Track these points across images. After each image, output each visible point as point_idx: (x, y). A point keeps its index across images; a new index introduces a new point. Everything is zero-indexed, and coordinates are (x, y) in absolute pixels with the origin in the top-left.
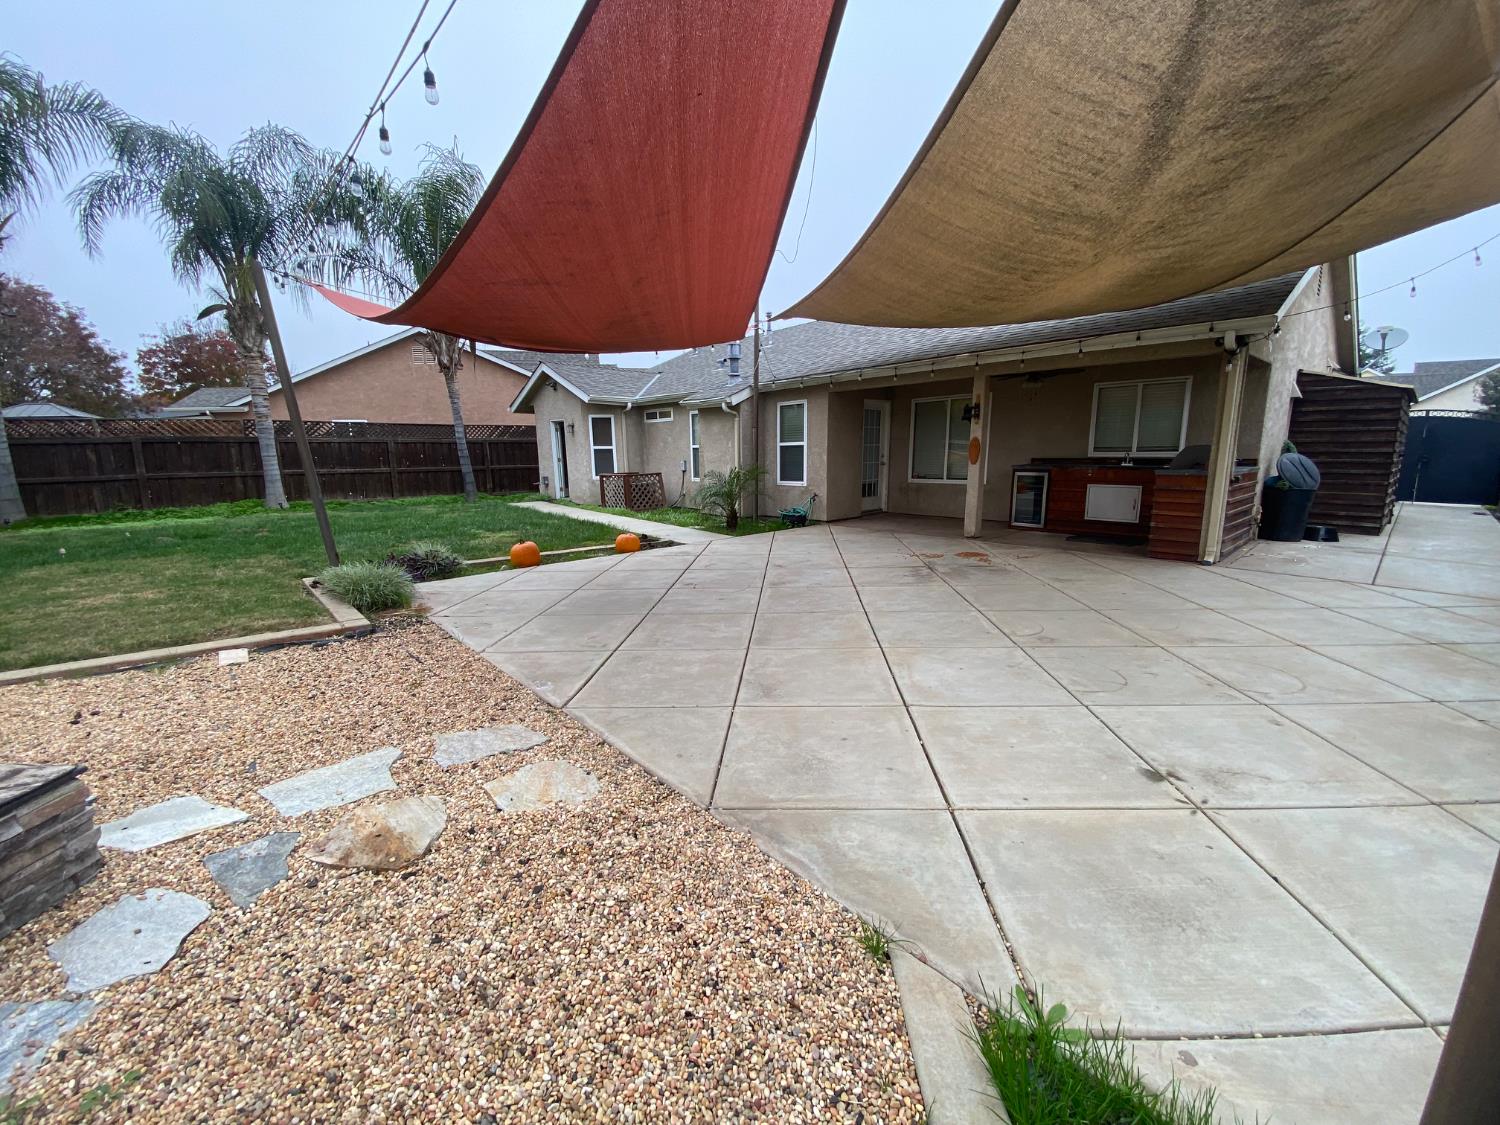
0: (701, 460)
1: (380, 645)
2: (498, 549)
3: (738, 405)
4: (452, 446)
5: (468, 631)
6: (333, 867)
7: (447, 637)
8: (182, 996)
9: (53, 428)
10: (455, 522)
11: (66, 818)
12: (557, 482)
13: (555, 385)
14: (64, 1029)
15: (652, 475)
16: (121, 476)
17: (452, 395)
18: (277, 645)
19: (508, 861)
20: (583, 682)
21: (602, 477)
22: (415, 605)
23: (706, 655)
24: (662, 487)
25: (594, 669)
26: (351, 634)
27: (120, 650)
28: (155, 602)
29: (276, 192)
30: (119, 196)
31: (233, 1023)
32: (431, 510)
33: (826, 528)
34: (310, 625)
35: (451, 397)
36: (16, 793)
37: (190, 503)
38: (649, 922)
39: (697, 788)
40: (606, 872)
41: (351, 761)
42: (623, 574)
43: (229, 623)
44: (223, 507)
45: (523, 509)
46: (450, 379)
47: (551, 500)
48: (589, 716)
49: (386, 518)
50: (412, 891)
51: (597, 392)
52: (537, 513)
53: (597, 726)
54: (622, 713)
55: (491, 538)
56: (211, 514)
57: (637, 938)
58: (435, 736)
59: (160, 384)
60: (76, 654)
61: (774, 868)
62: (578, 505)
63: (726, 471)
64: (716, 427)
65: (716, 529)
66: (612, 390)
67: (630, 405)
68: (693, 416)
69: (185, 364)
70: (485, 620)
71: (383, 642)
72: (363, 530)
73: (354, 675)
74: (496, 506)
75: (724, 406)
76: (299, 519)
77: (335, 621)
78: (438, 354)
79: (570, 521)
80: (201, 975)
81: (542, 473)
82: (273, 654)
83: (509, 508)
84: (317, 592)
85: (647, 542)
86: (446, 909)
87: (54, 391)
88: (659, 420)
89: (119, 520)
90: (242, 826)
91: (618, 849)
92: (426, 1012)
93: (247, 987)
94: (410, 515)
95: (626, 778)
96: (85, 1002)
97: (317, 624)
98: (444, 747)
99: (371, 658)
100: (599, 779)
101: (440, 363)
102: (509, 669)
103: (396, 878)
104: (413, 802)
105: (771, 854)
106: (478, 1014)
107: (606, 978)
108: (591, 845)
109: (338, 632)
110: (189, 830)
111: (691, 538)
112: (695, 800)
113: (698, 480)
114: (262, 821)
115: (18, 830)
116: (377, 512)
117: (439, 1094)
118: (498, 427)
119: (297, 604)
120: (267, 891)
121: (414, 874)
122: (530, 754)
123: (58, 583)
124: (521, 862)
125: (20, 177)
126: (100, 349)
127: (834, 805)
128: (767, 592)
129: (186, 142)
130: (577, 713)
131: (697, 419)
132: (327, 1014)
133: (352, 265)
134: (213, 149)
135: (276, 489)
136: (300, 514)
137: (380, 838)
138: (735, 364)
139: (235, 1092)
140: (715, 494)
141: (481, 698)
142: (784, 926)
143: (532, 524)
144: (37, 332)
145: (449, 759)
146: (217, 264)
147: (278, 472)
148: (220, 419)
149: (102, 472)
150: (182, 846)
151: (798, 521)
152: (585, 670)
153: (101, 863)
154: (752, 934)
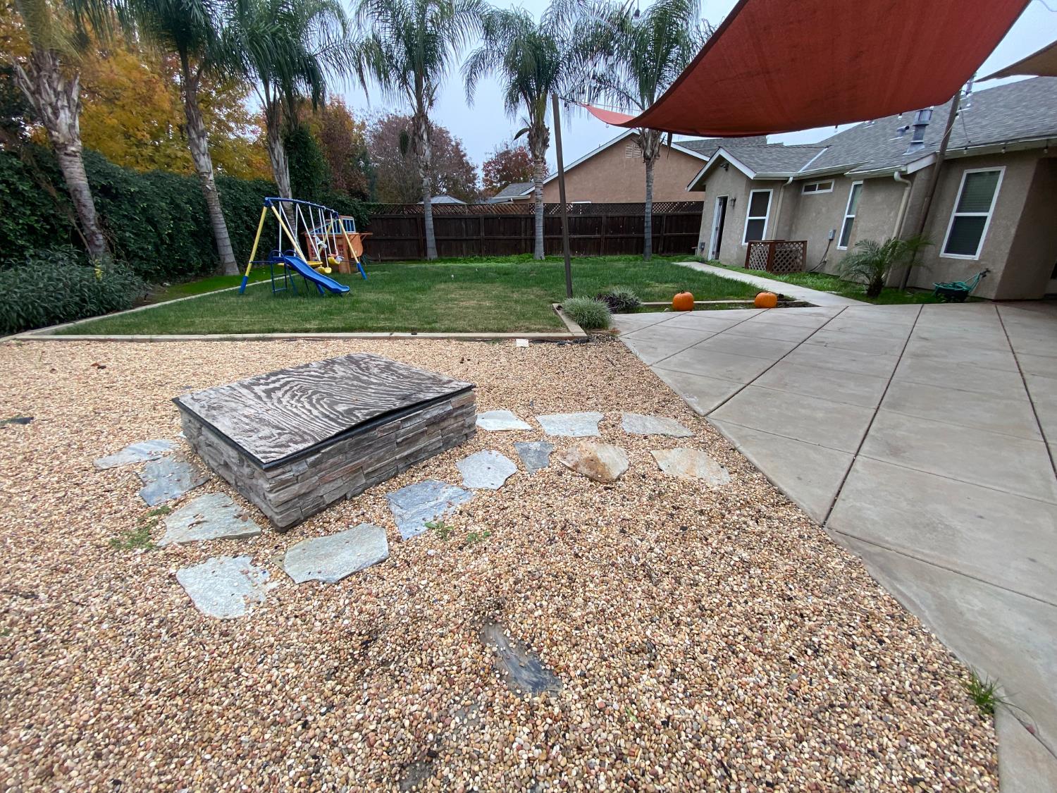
0: (853, 229)
1: (592, 349)
2: (663, 296)
3: (914, 174)
4: (641, 219)
5: (642, 350)
6: (569, 468)
7: (629, 352)
8: (506, 506)
9: (450, 209)
10: (636, 274)
11: (466, 407)
12: (711, 248)
13: (728, 166)
14: (461, 501)
15: (797, 242)
16: (475, 237)
17: (649, 179)
18: (542, 340)
19: (665, 503)
20: (721, 402)
21: (751, 243)
22: (611, 328)
23: (830, 405)
24: (804, 254)
25: (731, 394)
26: (576, 340)
27: (478, 331)
28: (490, 308)
29: (563, 42)
30: (484, 63)
31: (526, 528)
32: (621, 265)
33: (993, 307)
34: (557, 332)
35: (647, 181)
36: (451, 391)
37: (502, 254)
38: (765, 584)
39: (813, 507)
40: (734, 538)
41: (576, 414)
42: (758, 325)
43: (521, 324)
44: (514, 258)
45: (685, 267)
46: (649, 168)
47: (703, 261)
48: (725, 428)
49: (595, 269)
50: (609, 497)
51: (762, 170)
52: (692, 270)
53: (730, 436)
54: (751, 432)
55: (658, 288)
56: (510, 261)
57: (754, 590)
58: (622, 412)
59: (492, 183)
60: (461, 329)
61: (882, 594)
62: (725, 266)
63: (881, 241)
64: (880, 197)
65: (856, 296)
66: (777, 166)
67: (791, 179)
68: (856, 186)
69: (504, 170)
70: (653, 345)
71: (593, 349)
72: (583, 277)
73: (578, 365)
74: (663, 264)
75: (896, 175)
76: (551, 267)
77: (569, 331)
78: (645, 148)
79: (717, 278)
80: (513, 499)
81: (701, 240)
82: (539, 345)
83: (672, 266)
84: (560, 313)
85: (783, 301)
86: (628, 516)
87: (449, 189)
88: (817, 192)
89: (471, 262)
90: (529, 433)
91: (744, 526)
92: (617, 568)
93: (532, 513)
94: (609, 268)
95: (751, 480)
96: (469, 493)
97: (560, 331)
98: (627, 420)
99: (587, 357)
100: (730, 473)
101: (645, 156)
102: (668, 381)
103: (601, 487)
104: (610, 447)
105: (880, 582)
106: (646, 584)
107: (730, 605)
108: (723, 516)
109: (570, 338)
110: (509, 427)
111: (825, 301)
112: (811, 516)
113: (845, 248)
114: (537, 433)
115: (451, 408)
116: (590, 265)
117: (623, 615)
118: (675, 203)
119: (551, 318)
120: (540, 469)
121: (611, 489)
122: (681, 441)
123: (452, 293)
124: (673, 507)
125: (441, 60)
126: (468, 163)
127: (957, 569)
128: (906, 361)
129: (518, 17)
130: (715, 423)
131: (859, 190)
132: (567, 544)
133: (600, 87)
134: (532, 19)
135: (540, 247)
136: (550, 264)
137: (593, 462)
138: (921, 131)
139: (527, 562)
140: (864, 263)
141: (649, 396)
142: (887, 640)
143: (688, 279)
144: (442, 155)
145: (631, 429)
146: (527, 101)
147: (542, 237)
148: (518, 203)
149: (467, 235)
150: (505, 434)
151: (956, 296)
152: (723, 394)
153: (475, 432)
154: (855, 632)
